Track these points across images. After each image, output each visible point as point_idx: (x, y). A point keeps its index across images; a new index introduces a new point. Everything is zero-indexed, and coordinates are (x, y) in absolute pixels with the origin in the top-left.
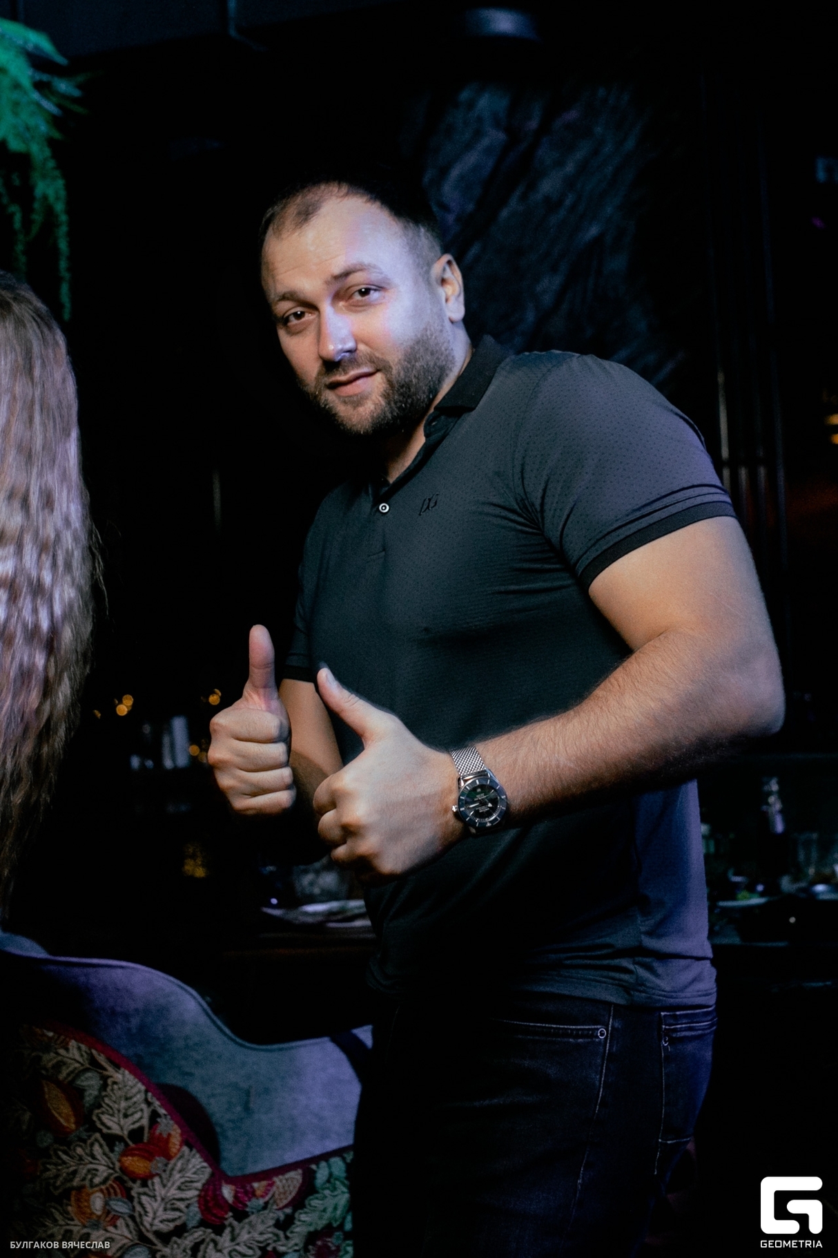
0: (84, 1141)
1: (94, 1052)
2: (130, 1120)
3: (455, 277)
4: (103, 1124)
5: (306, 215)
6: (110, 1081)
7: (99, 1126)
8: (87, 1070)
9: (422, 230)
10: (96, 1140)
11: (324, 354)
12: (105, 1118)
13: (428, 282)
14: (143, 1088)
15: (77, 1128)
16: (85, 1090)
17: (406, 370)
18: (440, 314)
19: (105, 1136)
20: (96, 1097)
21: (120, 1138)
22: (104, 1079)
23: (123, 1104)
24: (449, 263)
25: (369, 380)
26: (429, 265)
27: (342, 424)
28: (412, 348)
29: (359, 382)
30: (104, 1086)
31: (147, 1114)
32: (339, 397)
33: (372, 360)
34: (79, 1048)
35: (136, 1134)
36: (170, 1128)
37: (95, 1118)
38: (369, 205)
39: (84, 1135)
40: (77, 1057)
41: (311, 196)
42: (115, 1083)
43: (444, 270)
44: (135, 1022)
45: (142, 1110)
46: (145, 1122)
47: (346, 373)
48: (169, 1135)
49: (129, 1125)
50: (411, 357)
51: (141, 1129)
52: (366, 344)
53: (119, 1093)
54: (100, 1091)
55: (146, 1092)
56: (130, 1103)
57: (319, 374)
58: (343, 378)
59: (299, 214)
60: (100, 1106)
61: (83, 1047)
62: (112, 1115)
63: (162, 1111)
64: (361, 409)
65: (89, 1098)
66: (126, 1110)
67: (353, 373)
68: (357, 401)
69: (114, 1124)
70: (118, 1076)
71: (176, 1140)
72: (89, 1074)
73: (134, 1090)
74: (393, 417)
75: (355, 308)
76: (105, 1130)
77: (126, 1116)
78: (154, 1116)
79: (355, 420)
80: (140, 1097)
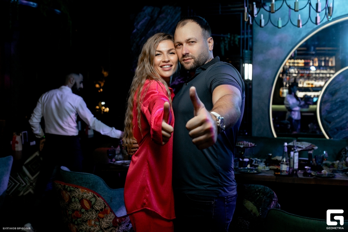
0: (91, 211)
1: (94, 194)
2: (101, 207)
3: (212, 42)
4: (95, 208)
5: (184, 24)
6: (97, 200)
7: (94, 208)
8: (93, 197)
9: (207, 31)
10: (94, 211)
11: (182, 53)
12: (96, 207)
13: (206, 42)
14: (103, 201)
15: (90, 208)
16: (92, 201)
17: (198, 59)
18: (207, 49)
19: (95, 210)
20: (94, 203)
21: (98, 210)
22: (96, 199)
23: (99, 204)
24: (211, 39)
25: (191, 60)
26: (207, 39)
27: (184, 67)
28: (200, 55)
29: (188, 60)
30: (96, 201)
31: (104, 206)
32: (184, 62)
33: (191, 56)
34: (91, 193)
35: (101, 210)
36: (108, 208)
37: (94, 207)
38: (197, 24)
39: (91, 210)
40: (91, 195)
41: (185, 21)
42: (98, 200)
43: (210, 40)
44: (91, 185)
45: (103, 205)
46: (103, 207)
47: (186, 58)
48: (108, 210)
49: (100, 208)
50: (200, 56)
51: (103, 208)
52: (191, 53)
53: (99, 202)
54: (95, 202)
55: (104, 202)
56: (101, 204)
57: (182, 57)
58: (185, 59)
59: (182, 24)
60: (95, 204)
61: (92, 193)
62: (97, 206)
63: (107, 205)
64: (188, 65)
65: (93, 203)
66: (100, 205)
67: (188, 58)
68: (188, 63)
69: (97, 208)
70: (99, 199)
71: (109, 211)
72: (93, 198)
73: (102, 201)
74: (195, 67)
75: (190, 45)
76: (95, 209)
77: (100, 206)
78: (105, 206)
79: (187, 67)
80: (103, 203)
